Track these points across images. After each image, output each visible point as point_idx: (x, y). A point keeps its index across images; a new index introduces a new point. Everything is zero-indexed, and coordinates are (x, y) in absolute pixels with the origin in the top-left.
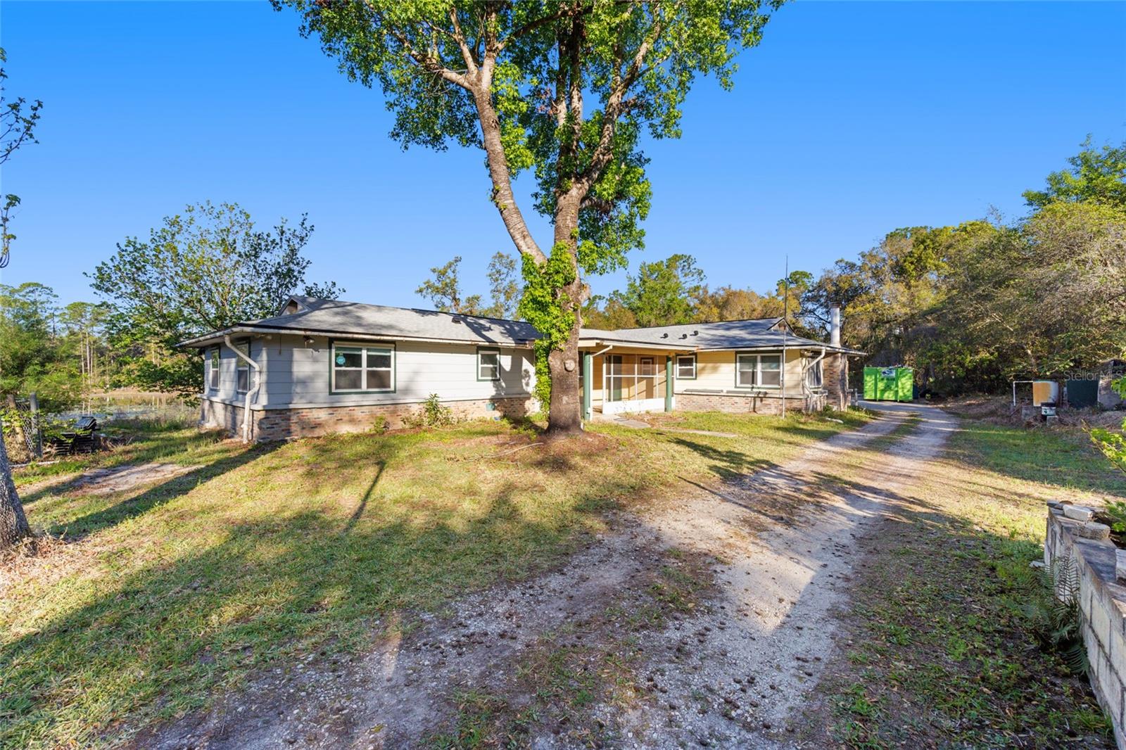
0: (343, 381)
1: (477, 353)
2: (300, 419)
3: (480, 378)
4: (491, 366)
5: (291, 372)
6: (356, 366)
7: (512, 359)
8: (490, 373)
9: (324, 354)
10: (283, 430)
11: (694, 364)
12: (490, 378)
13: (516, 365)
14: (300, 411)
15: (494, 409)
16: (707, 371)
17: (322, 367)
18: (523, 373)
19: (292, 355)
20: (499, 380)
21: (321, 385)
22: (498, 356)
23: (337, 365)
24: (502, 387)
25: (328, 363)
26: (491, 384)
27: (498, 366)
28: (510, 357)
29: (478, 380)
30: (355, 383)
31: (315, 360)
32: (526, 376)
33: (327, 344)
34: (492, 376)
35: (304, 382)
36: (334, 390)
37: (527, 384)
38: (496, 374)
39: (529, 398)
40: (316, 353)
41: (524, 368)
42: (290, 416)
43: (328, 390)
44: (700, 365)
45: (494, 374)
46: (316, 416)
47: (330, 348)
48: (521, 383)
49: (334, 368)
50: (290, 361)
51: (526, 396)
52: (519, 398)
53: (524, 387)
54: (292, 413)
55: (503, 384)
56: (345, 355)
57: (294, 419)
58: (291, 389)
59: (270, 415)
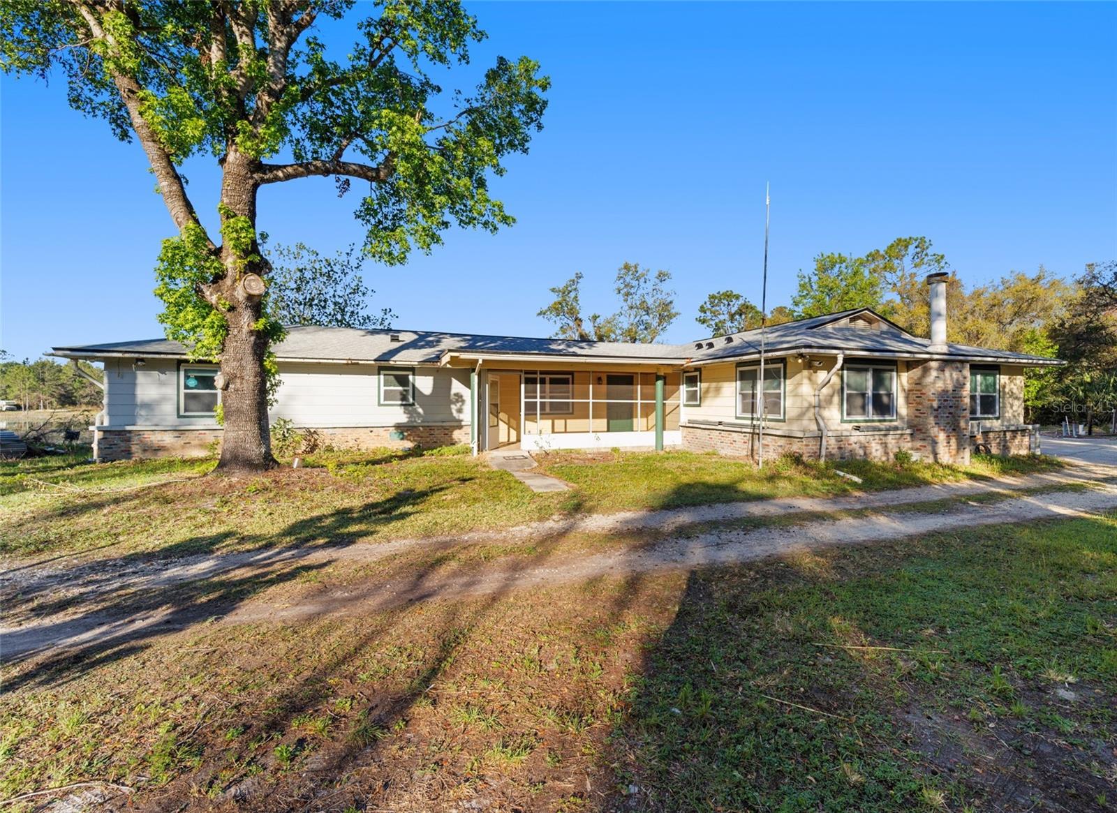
0: (193, 404)
1: (379, 374)
2: (141, 441)
3: (382, 402)
4: (401, 388)
5: (134, 395)
6: (211, 389)
7: (434, 380)
8: (399, 397)
9: (171, 377)
10: (122, 451)
11: (699, 384)
12: (400, 402)
13: (442, 388)
14: (141, 433)
15: (402, 439)
16: (710, 395)
17: (171, 391)
18: (452, 397)
19: (135, 378)
20: (413, 404)
21: (169, 409)
22: (411, 378)
23: (186, 387)
24: (419, 413)
25: (176, 386)
26: (401, 410)
27: (410, 388)
28: (431, 378)
29: (379, 405)
30: (209, 407)
31: (162, 384)
32: (457, 401)
33: (176, 366)
34: (402, 400)
35: (148, 406)
36: (182, 413)
37: (460, 411)
38: (408, 398)
39: (460, 427)
40: (162, 376)
41: (453, 391)
42: (130, 438)
43: (176, 413)
44: (704, 385)
45: (404, 398)
46: (159, 439)
47: (178, 370)
48: (450, 409)
49: (183, 391)
50: (133, 385)
51: (456, 424)
52: (442, 427)
53: (455, 414)
54: (133, 435)
55: (420, 410)
56: (196, 378)
57: (135, 440)
58: (134, 411)
59: (108, 435)
